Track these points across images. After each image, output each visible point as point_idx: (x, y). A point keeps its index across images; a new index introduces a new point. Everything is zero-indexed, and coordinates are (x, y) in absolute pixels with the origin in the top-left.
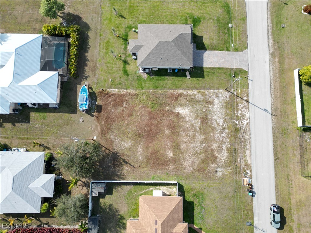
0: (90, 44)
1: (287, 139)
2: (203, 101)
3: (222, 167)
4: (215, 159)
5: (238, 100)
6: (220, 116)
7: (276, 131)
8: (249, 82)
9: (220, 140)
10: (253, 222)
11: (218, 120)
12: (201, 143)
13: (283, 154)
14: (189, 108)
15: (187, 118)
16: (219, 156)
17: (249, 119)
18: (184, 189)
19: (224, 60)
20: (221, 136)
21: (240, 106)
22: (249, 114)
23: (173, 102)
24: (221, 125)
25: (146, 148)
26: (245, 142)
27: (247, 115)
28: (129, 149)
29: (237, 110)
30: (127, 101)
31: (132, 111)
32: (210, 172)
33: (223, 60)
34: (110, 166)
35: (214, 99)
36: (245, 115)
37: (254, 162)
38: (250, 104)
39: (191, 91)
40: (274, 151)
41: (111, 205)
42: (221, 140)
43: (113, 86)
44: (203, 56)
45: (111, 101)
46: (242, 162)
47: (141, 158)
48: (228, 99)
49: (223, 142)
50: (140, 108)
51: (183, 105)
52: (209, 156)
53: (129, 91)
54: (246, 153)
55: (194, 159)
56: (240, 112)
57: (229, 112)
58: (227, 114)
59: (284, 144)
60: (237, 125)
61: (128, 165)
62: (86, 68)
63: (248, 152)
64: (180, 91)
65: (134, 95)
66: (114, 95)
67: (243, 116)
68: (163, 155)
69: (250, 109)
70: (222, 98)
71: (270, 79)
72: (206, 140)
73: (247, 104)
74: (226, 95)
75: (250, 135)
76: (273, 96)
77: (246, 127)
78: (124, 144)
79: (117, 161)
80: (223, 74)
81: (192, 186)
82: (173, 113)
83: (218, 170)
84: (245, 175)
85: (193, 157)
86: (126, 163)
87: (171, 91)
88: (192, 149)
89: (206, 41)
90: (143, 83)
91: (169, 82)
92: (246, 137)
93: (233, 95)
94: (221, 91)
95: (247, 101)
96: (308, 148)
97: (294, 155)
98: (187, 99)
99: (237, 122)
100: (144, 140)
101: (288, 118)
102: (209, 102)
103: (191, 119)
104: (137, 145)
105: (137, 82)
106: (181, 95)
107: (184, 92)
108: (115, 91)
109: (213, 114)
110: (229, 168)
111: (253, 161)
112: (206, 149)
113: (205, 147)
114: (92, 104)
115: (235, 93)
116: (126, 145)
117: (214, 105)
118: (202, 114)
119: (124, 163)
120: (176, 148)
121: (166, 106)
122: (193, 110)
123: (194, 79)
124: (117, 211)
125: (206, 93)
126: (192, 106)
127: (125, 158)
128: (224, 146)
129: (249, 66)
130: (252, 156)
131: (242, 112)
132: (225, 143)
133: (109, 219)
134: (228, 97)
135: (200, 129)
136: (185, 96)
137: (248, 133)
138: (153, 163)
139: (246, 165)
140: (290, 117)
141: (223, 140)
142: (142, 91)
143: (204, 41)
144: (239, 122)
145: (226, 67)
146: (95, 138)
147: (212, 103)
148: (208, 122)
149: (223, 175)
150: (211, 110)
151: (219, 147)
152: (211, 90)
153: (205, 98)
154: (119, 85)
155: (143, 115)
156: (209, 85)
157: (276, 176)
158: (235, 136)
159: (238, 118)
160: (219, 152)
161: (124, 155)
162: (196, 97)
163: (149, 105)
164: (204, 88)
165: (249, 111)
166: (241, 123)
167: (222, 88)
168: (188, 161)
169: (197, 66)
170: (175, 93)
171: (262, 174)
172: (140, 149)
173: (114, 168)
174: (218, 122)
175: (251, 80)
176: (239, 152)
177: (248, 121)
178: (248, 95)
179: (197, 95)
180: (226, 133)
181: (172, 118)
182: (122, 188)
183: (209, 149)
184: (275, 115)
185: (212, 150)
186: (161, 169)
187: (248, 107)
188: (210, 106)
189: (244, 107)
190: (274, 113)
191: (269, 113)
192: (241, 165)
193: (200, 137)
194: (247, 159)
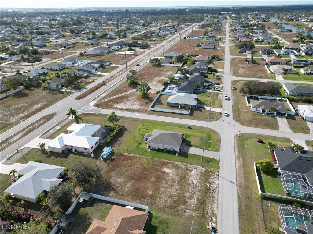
0: (124, 135)
1: (251, 204)
2: (184, 168)
3: (190, 209)
4: (185, 203)
5: (211, 173)
6: (195, 179)
7: (241, 196)
8: (220, 166)
9: (192, 192)
11: (193, 181)
12: (177, 190)
13: (247, 213)
14: (173, 170)
15: (170, 175)
16: (189, 202)
17: (218, 185)
18: (153, 215)
20: (194, 190)
21: (212, 177)
22: (218, 182)
23: (163, 165)
24: (195, 183)
26: (214, 198)
28: (120, 183)
29: (209, 178)
30: (132, 160)
31: (133, 165)
32: (179, 211)
35: (193, 169)
36: (215, 182)
38: (219, 177)
39: (177, 163)
40: (239, 209)
41: (87, 214)
43: (127, 152)
45: (122, 158)
47: (126, 190)
48: (203, 171)
49: (194, 193)
50: (139, 164)
51: (169, 168)
52: (181, 200)
54: (213, 205)
55: (168, 199)
56: (211, 180)
57: (203, 178)
58: (201, 179)
59: (248, 206)
60: (208, 186)
61: (115, 192)
63: (215, 205)
64: (170, 161)
65: (138, 158)
66: (126, 155)
67: (214, 182)
68: (144, 192)
71: (236, 167)
72: (180, 189)
73: (217, 176)
74: (202, 169)
75: (218, 194)
77: (216, 189)
78: (119, 180)
79: (108, 188)
81: (160, 216)
82: (161, 170)
83: (187, 211)
84: (210, 221)
85: (167, 197)
86: (114, 190)
87: (163, 160)
88: (168, 192)
90: (147, 153)
91: (163, 156)
92: (214, 195)
93: (207, 170)
94: (199, 166)
95: (218, 175)
96: (269, 211)
97: (258, 215)
98: (173, 165)
99: (209, 185)
100: (134, 181)
101: (251, 190)
102: (189, 170)
104: (127, 182)
105: (143, 152)
106: (170, 163)
107: (172, 162)
109: (190, 176)
110: (197, 212)
111: (219, 212)
112: (179, 195)
113: (179, 193)
114: (110, 157)
115: (209, 170)
117: (192, 172)
118: (182, 175)
119: (112, 190)
120: (156, 189)
121: (157, 166)
122: (176, 171)
123: (181, 157)
124: (89, 219)
125: (188, 165)
126: (176, 169)
127: (115, 188)
128: (195, 197)
129: (221, 159)
130: (219, 208)
131: (213, 180)
132: (196, 195)
133: (79, 223)
135: (178, 182)
137: (217, 193)
138: (134, 195)
139: (213, 213)
142: (144, 157)
143: (191, 143)
144: (210, 185)
147: (191, 171)
148: (185, 180)
149: (191, 216)
150: (189, 174)
151: (190, 196)
152: (191, 165)
153: (186, 167)
154: (131, 152)
155: (140, 168)
157: (241, 227)
158: (206, 193)
159: (210, 183)
160: (190, 199)
161: (115, 186)
162: (180, 166)
163: (146, 164)
164: (187, 163)
165: (218, 180)
166: (211, 186)
168: (163, 199)
169: (184, 152)
170: (166, 162)
171: (227, 223)
172: (129, 185)
173: (104, 191)
175: (222, 165)
176: (207, 204)
177: (216, 186)
178: (218, 172)
180: (198, 189)
181: (159, 173)
182: (102, 204)
183: (182, 195)
184: (240, 187)
185: (184, 196)
186: (139, 200)
188: (189, 172)
189: (215, 178)
190: (239, 185)
191: (234, 184)
192: (208, 212)
193: (177, 187)
194: (214, 209)
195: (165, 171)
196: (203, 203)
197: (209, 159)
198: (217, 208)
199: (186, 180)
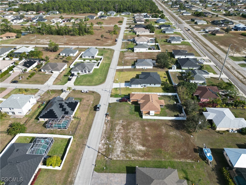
1: (82, 134)
2: (127, 153)
3: (120, 123)
4: (123, 126)
5: (105, 154)
6: (117, 144)
7: (86, 137)
8: (95, 163)
10: (108, 107)
11: (119, 142)
12: (130, 132)
13: (86, 128)
14: (137, 149)
15: (138, 144)
16: (120, 127)
18: (139, 116)
21: (103, 150)
22: (100, 146)
23: (148, 153)
24: (117, 140)
25: (161, 131)
26: (105, 133)
27: (101, 145)
28: (170, 131)
29: (106, 148)
30: (178, 154)
31: (173, 149)
32: (126, 121)
33: (110, 179)
34: (179, 125)
35: (120, 153)
36: (102, 145)
37: (103, 125)
38: (98, 151)
39: (135, 159)
40: (91, 129)
41: (174, 112)
42: (118, 134)
43: (191, 164)
44: (126, 182)
45: (189, 155)
46: (109, 125)
47: (163, 127)
48: (111, 154)
50: (169, 150)
51: (140, 151)
52: (126, 127)
53: (179, 160)
56: (105, 147)
59: (84, 132)
60: (108, 141)
62: (216, 177)
63: (105, 129)
64: (143, 159)
65: (174, 158)
66: (189, 159)
67: (103, 145)
68: (151, 128)
69: (98, 148)
70: (115, 154)
71: (79, 166)
72: (127, 134)
74: (112, 156)
75: (102, 136)
76: (81, 155)
77: (103, 140)
78: (174, 133)
79: (176, 127)
80: (112, 169)
81: (135, 116)
82: (146, 147)
84: (109, 121)
85: (135, 127)
86: (170, 126)
87: (149, 159)
88: (135, 130)
90: (170, 164)
92: (104, 135)
93: (107, 156)
94: (115, 159)
95: (99, 152)
96: (73, 129)
97: (81, 127)
98: (138, 154)
99: (107, 142)
100: (163, 134)
101: (77, 143)
102: (123, 152)
103: (136, 143)
104: (166, 132)
105: (174, 165)
106: (142, 157)
107: (140, 158)
108: (189, 161)
109: (122, 146)
110: (116, 123)
112: (128, 130)
113: (128, 131)
114: (202, 153)
115: (105, 157)
116: (172, 133)
117: (120, 150)
118: (128, 145)
120: (144, 131)
121: (152, 151)
122: (134, 148)
123: (133, 166)
124: (170, 110)
125: (125, 157)
126: (135, 150)
128: (117, 131)
129: (92, 174)
131: (103, 147)
132: (116, 132)
133: (173, 108)
135: (130, 139)
136: (139, 156)
138: (156, 125)
139: (106, 124)
140: (75, 144)
141: (117, 134)
142: (170, 160)
144: (106, 142)
145: (109, 173)
146: (192, 136)
147: (122, 151)
150: (122, 148)
151: (120, 131)
152: (122, 159)
153: (126, 154)
154: (187, 164)
155: (165, 146)
156: (123, 162)
157: (93, 120)
158: (110, 135)
159: (106, 144)
160: (120, 129)
161: (173, 129)
162: (132, 155)
163: (163, 152)
164: (126, 161)
165: (99, 147)
167: (114, 160)
168: (137, 125)
169: (131, 174)
170: (146, 158)
171: (100, 121)
172: (164, 131)
173: (176, 124)
175: (93, 165)
176: (109, 129)
177: (101, 142)
178: (98, 156)
179: (131, 156)
180: (115, 137)
181: (147, 144)
183: (125, 130)
184: (84, 145)
185: (124, 129)
186: (151, 123)
188: (123, 150)
191: (87, 146)
193: (131, 135)
194: (106, 126)
195: (143, 146)
196: (112, 129)
197: (105, 170)
198: (103, 127)
199: (124, 142)
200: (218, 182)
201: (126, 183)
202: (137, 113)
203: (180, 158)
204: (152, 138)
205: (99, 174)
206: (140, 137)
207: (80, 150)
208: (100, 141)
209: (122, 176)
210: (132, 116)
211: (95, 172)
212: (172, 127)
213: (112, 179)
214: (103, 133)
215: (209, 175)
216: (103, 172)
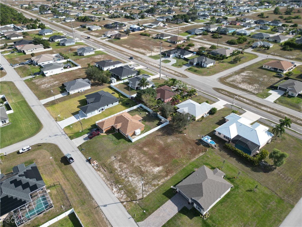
0: (241, 164)
1: (79, 199)
2: (151, 182)
3: (114, 160)
4: (120, 161)
5: (129, 199)
6: (133, 181)
7: (90, 199)
8: (130, 215)
9: (124, 170)
10: (81, 152)
11: (133, 178)
12: (134, 162)
13: (78, 189)
14: (155, 172)
15: (152, 168)
16: (119, 164)
17: (114, 192)
18: (127, 141)
19: (161, 216)
20: (125, 172)
21: (125, 197)
22: (116, 195)
23: (167, 169)
24: (129, 178)
25: (159, 144)
26: (107, 180)
27: (116, 194)
28: (167, 139)
29: (125, 193)
30: (190, 154)
31: (182, 152)
32: (119, 155)
34: (168, 130)
35: (145, 187)
37: (96, 174)
38: (119, 201)
39: (163, 182)
40: (85, 187)
41: (153, 122)
43: (204, 155)
45: (197, 150)
46: (103, 169)
47: (158, 140)
48: (136, 194)
49: (122, 171)
50: (180, 156)
51: (160, 172)
52: (124, 160)
53: (195, 159)
55: (132, 154)
56: (122, 193)
57: (130, 188)
58: (130, 186)
59: (80, 195)
60: (120, 185)
62: (226, 154)
63: (102, 176)
64: (169, 177)
65: (190, 159)
66: (199, 153)
67: (119, 192)
68: (149, 147)
69: (117, 199)
70: (140, 192)
72: (132, 165)
73: (121, 201)
74: (139, 195)
76: (105, 220)
77: (112, 188)
79: (167, 133)
80: (153, 206)
81: (124, 144)
82: (162, 165)
83: (115, 158)
84: (98, 165)
86: (162, 135)
87: (174, 174)
88: (137, 157)
89: (185, 218)
90: (192, 166)
91: (180, 176)
92: (109, 182)
93: (135, 199)
94: (145, 196)
95: (122, 202)
96: (61, 201)
97: (70, 193)
98: (161, 176)
99: (120, 186)
100: (163, 146)
101: (85, 213)
102: (147, 184)
104: (165, 143)
105: (196, 164)
106: (167, 176)
107: (166, 178)
108: (201, 154)
109: (139, 179)
110: (109, 163)
112: (129, 161)
113: (130, 162)
115: (134, 202)
116: (169, 140)
117: (142, 184)
118: (145, 175)
120: (145, 153)
121: (169, 165)
122: (152, 173)
123: (168, 189)
125: (153, 187)
126: (155, 175)
128: (119, 169)
130: (98, 176)
131: (121, 194)
132: (120, 171)
133: (150, 119)
134: (137, 196)
135: (140, 168)
136: (164, 177)
137: (108, 185)
138: (150, 142)
139: (99, 170)
140: (83, 215)
141: (122, 172)
142: (189, 163)
143: (186, 217)
144: (119, 187)
145: (155, 212)
146: (185, 134)
147: (144, 185)
149: (110, 158)
150: (142, 181)
151: (122, 167)
152: (151, 191)
153: (151, 184)
154: (202, 158)
155: (175, 154)
156: (156, 192)
157: (77, 176)
158: (115, 178)
159: (120, 189)
161: (166, 137)
162: (157, 181)
163: (178, 160)
164: (157, 189)
165: (117, 197)
166: (118, 187)
167: (146, 198)
168: (134, 152)
169: (174, 196)
170: (170, 174)
171: (87, 171)
172: (161, 142)
174: (132, 178)
175: (129, 218)
176: (108, 173)
177: (114, 191)
178: (125, 206)
179: (157, 182)
180: (123, 176)
181: (160, 163)
183: (127, 163)
184: (96, 208)
185: (125, 163)
187: (119, 199)
188: (144, 182)
189: (122, 197)
190: (97, 208)
191: (102, 206)
192: (103, 168)
193: (136, 164)
194: (101, 173)
195: (158, 166)
196: (111, 170)
197: (147, 213)
198: (100, 175)
199: (138, 174)
200: (230, 157)
201: (177, 207)
202: (122, 140)
203: (194, 157)
204: (158, 154)
205: (145, 220)
206: (147, 161)
207: (96, 216)
208: (112, 191)
209: (168, 205)
210: (120, 146)
211: (139, 223)
212: (164, 135)
213: (162, 215)
214: (105, 181)
215: (221, 155)
216: (147, 215)
